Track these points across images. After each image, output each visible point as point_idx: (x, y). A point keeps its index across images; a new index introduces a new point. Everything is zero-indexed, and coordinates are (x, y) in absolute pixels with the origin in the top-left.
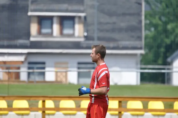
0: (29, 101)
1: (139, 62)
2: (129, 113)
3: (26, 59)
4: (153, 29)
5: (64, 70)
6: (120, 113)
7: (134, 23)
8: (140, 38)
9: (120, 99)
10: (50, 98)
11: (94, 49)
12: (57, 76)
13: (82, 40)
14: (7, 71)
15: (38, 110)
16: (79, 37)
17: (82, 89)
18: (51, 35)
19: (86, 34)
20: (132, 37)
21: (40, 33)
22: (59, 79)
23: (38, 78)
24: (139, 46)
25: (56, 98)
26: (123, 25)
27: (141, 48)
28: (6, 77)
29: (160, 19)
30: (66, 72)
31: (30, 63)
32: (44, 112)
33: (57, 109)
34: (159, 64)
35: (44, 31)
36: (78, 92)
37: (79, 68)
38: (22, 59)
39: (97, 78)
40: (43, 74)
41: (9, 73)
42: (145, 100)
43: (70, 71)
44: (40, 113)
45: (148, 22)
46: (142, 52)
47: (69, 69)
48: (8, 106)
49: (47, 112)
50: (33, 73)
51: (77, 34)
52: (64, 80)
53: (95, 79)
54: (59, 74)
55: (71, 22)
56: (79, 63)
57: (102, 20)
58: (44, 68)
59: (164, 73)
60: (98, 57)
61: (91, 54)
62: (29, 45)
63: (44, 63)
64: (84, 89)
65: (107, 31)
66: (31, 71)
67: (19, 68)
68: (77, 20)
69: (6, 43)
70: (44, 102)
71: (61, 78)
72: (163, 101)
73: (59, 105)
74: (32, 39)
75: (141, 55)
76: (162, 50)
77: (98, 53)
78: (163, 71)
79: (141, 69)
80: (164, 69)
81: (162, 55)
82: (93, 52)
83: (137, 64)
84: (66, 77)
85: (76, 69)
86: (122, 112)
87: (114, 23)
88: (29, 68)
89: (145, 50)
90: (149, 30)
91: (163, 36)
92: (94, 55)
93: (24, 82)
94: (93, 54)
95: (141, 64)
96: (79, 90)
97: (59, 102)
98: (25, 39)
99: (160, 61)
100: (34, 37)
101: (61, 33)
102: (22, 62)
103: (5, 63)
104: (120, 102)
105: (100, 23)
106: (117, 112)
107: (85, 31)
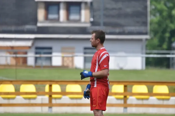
0: (36, 85)
1: (144, 48)
2: (134, 98)
3: (33, 44)
4: (158, 15)
5: (71, 55)
6: (125, 97)
7: (140, 9)
8: (145, 23)
9: (126, 84)
10: (57, 82)
11: (94, 34)
12: (63, 61)
13: (88, 25)
14: (14, 56)
15: (44, 94)
16: (85, 23)
17: (84, 72)
18: (58, 20)
19: (92, 20)
20: (138, 22)
21: (46, 18)
22: (65, 64)
23: (45, 63)
24: (144, 31)
25: (63, 83)
26: (129, 10)
27: (146, 34)
28: (14, 62)
29: (165, 5)
30: (72, 57)
31: (37, 48)
32: (50, 96)
33: (64, 93)
34: (163, 49)
35: (51, 16)
36: (81, 76)
37: (85, 53)
38: (29, 44)
39: (99, 62)
40: (50, 59)
41: (16, 58)
42: (150, 84)
43: (77, 56)
44: (47, 97)
45: (153, 7)
46: (148, 37)
47: (76, 54)
48: (16, 90)
49: (54, 96)
50: (40, 58)
51: (83, 19)
52: (70, 65)
53: (96, 62)
54: (65, 59)
55: (78, 8)
56: (85, 48)
57: (108, 6)
58: (51, 53)
59: (169, 58)
60: (98, 42)
61: (91, 39)
62: (36, 30)
63: (51, 48)
64: (86, 72)
65: (113, 16)
66: (38, 56)
67: (26, 53)
68: (83, 6)
69: (13, 28)
70: (50, 86)
71: (68, 63)
72: (168, 86)
73: (65, 89)
74: (39, 25)
75: (147, 40)
76: (167, 35)
77: (98, 38)
78: (168, 56)
79: (147, 54)
80: (169, 54)
81: (167, 40)
82: (92, 38)
83: (142, 49)
84: (72, 61)
85: (82, 54)
86: (128, 97)
87: (120, 9)
88: (36, 53)
89: (150, 35)
90: (155, 15)
91: (168, 22)
92: (94, 40)
93: (31, 67)
94: (92, 39)
95: (146, 49)
96: (81, 74)
97: (66, 86)
98: (33, 25)
99: (165, 46)
100: (41, 22)
101: (68, 19)
102: (30, 47)
103: (12, 48)
104: (125, 86)
105: (106, 9)
106: (122, 97)
107: (91, 17)
